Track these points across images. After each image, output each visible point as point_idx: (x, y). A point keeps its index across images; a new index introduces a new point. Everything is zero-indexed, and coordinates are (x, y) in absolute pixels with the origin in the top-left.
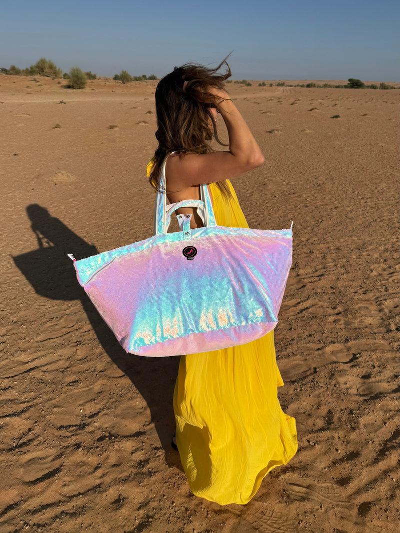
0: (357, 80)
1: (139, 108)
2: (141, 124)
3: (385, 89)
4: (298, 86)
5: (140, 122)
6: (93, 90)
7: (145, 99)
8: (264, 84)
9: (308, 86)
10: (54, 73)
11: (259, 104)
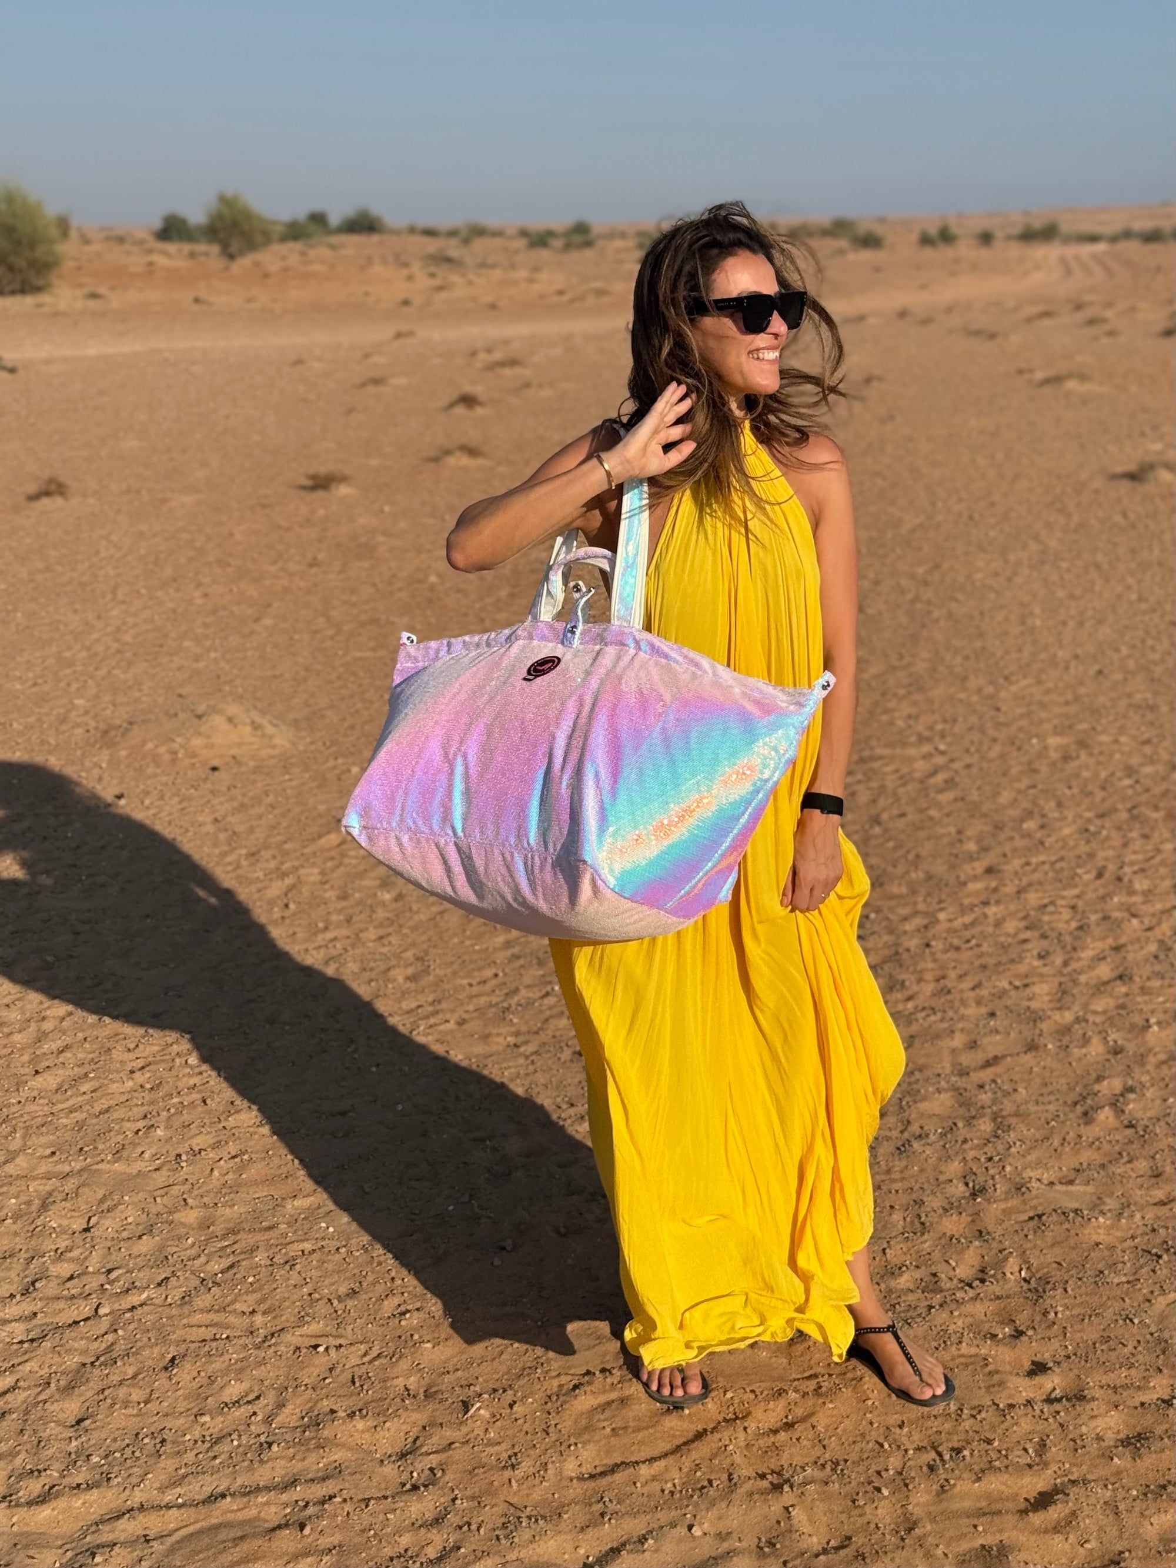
1: (394, 381)
2: (451, 461)
4: (1128, 234)
5: (448, 453)
6: (94, 296)
7: (399, 335)
8: (946, 236)
11: (992, 336)
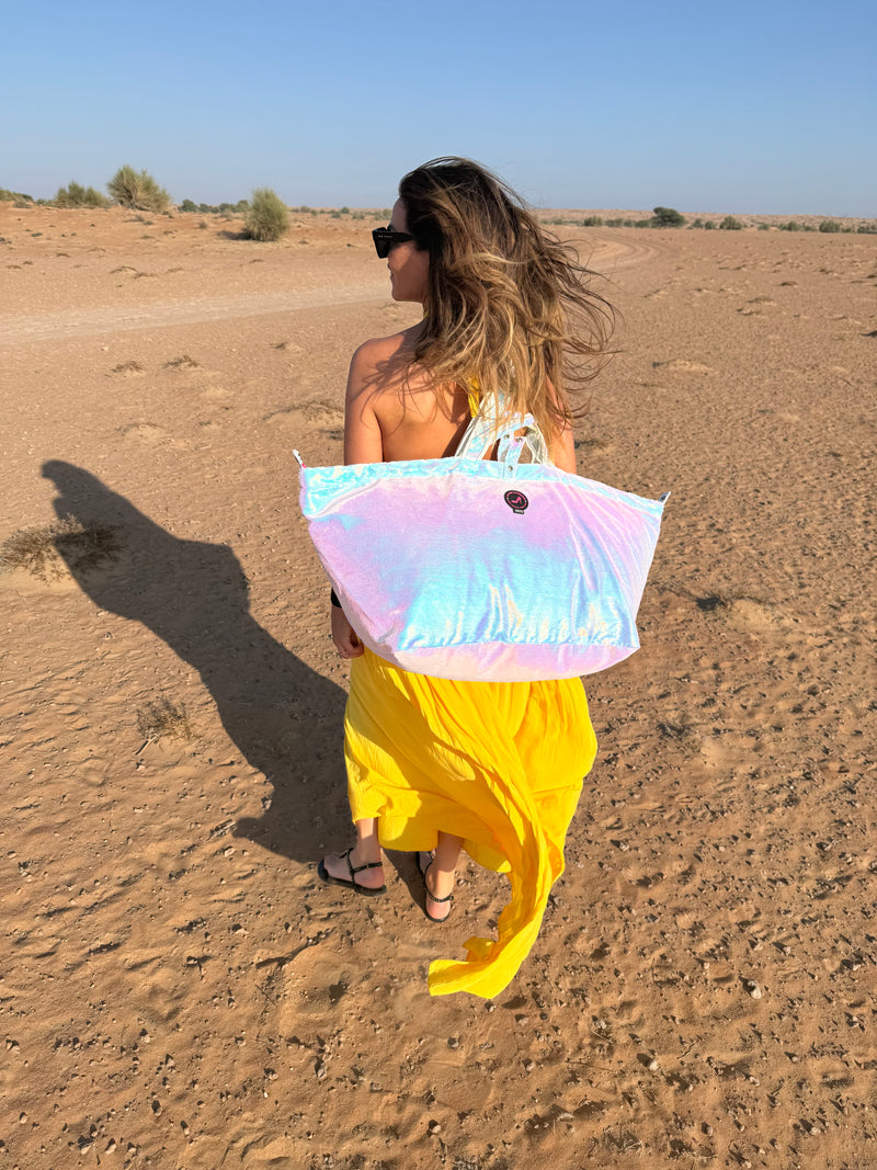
0: (672, 211)
3: (734, 229)
9: (588, 223)
10: (156, 201)
